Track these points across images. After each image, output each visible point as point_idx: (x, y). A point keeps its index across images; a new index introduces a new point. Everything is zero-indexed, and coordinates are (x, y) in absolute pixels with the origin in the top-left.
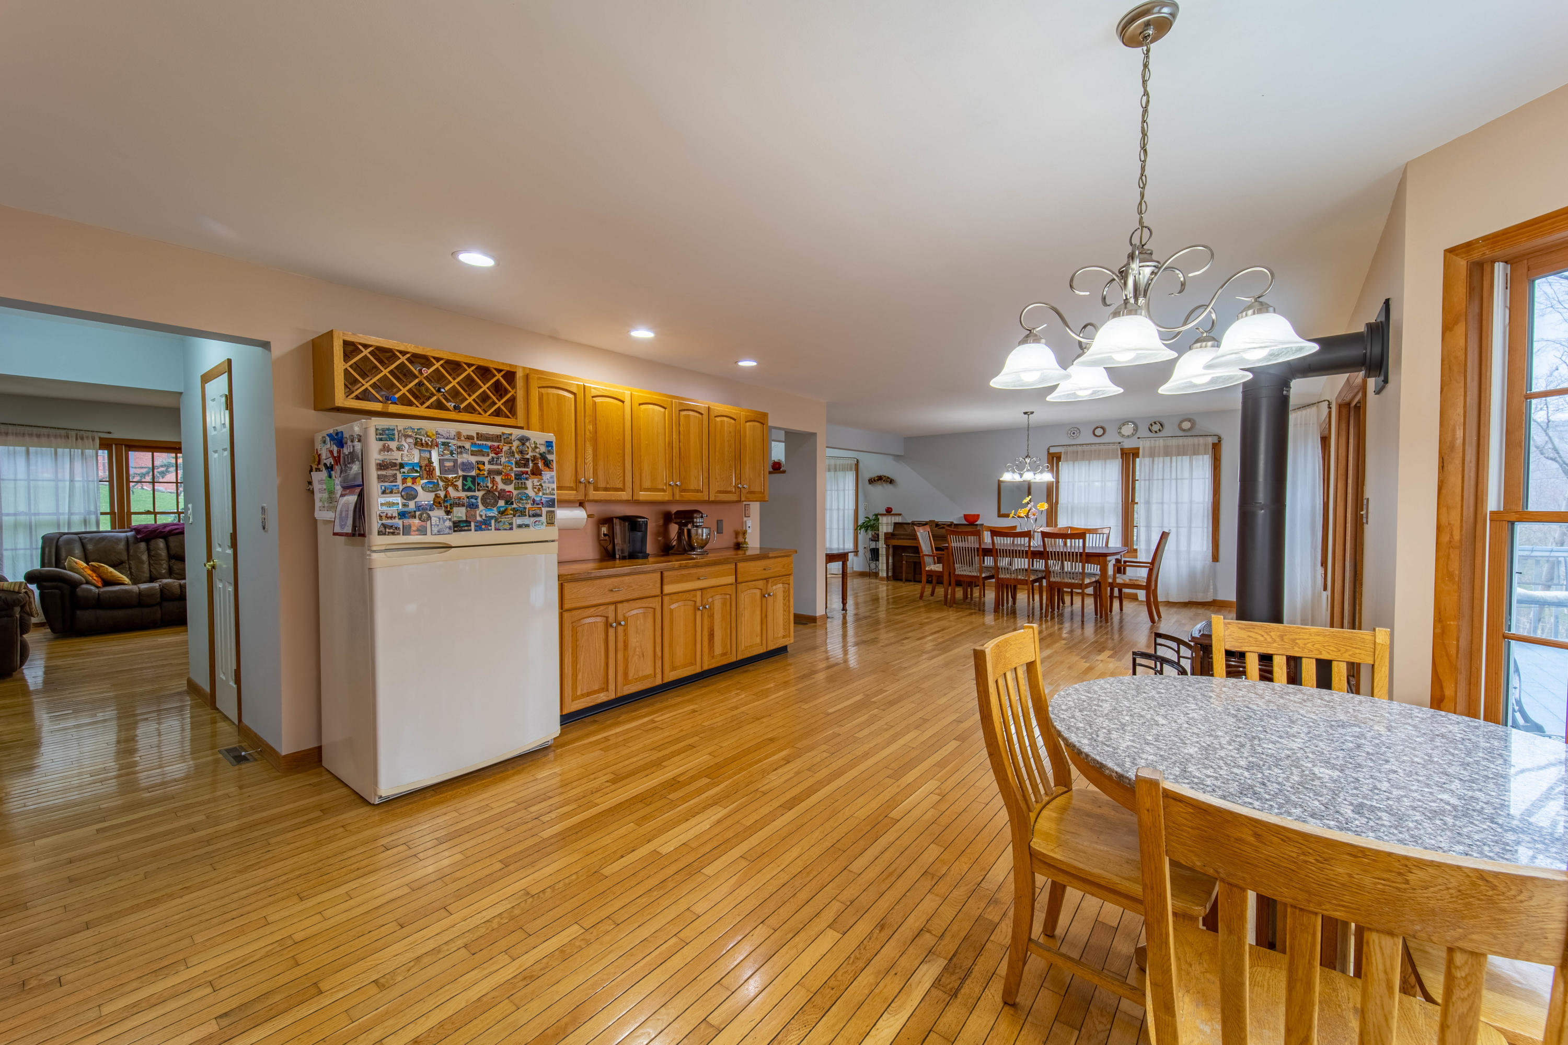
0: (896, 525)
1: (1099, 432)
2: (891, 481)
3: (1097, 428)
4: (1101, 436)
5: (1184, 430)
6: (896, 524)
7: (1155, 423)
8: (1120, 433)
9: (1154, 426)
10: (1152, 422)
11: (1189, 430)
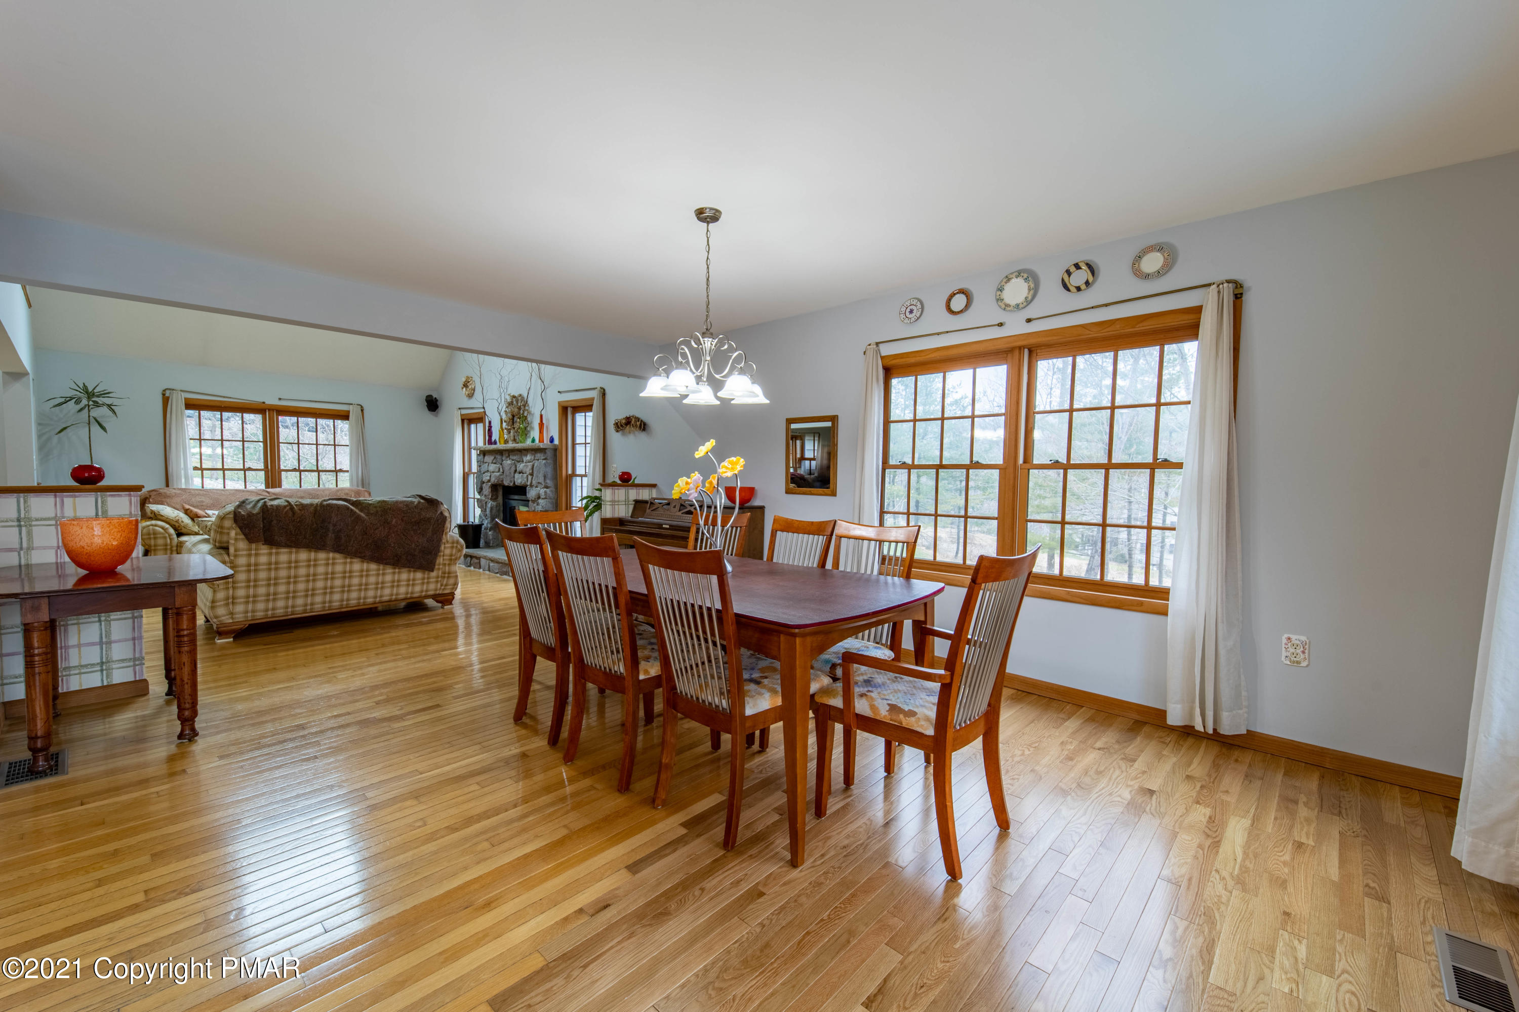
0: (639, 505)
1: (959, 302)
2: (643, 426)
3: (953, 295)
4: (961, 312)
5: (1147, 276)
6: (638, 503)
7: (1077, 266)
8: (999, 300)
9: (1080, 282)
10: (1068, 264)
11: (1159, 274)
